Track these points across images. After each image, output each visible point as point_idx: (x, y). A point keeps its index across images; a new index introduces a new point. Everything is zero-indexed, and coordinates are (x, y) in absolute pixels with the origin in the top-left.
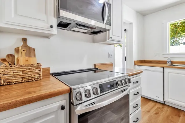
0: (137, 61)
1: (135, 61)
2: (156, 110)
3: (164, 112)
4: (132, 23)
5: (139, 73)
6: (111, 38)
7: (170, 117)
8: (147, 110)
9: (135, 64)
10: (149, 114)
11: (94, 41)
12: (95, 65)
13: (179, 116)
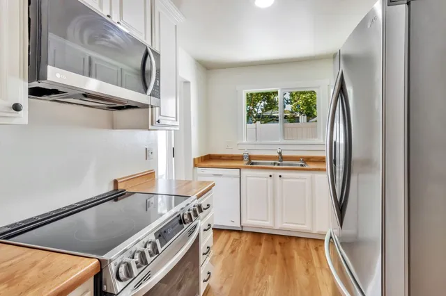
0: (198, 158)
1: (194, 159)
2: (231, 245)
3: (242, 246)
4: (189, 82)
5: (209, 189)
6: (158, 121)
7: (251, 250)
8: (219, 250)
9: (195, 166)
10: (223, 257)
11: (113, 126)
12: (116, 182)
13: (261, 244)
